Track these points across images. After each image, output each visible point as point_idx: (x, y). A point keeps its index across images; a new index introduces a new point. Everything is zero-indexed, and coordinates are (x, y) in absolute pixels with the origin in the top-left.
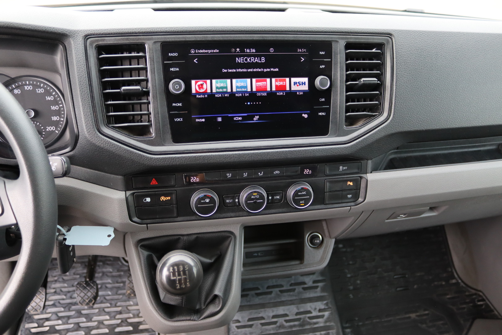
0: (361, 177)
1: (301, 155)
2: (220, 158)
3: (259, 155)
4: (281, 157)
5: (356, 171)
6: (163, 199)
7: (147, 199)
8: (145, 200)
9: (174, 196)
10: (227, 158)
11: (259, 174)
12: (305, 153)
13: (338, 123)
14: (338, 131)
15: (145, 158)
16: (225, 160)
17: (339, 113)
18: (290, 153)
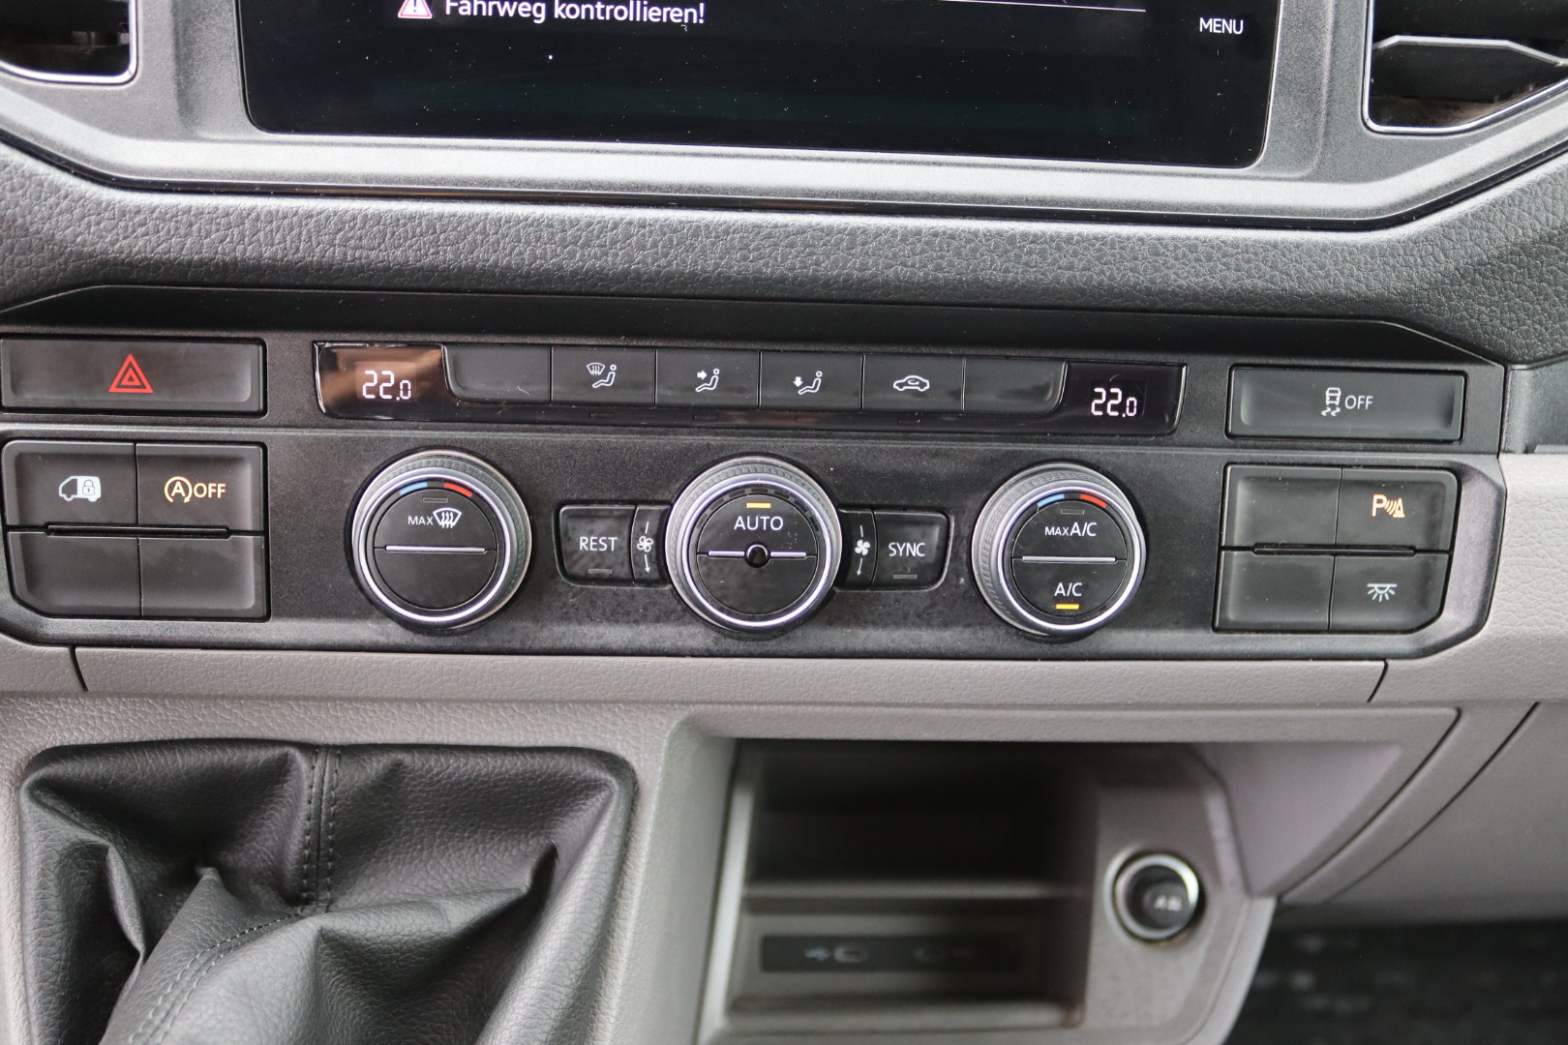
0: (1460, 473)
1: (1071, 267)
2: (538, 239)
3: (791, 245)
4: (938, 268)
5: (1431, 427)
6: (178, 489)
7: (81, 480)
8: (72, 488)
9: (247, 478)
10: (582, 248)
11: (798, 382)
12: (1099, 259)
13: (1324, 90)
14: (1319, 146)
15: (64, 204)
16: (572, 255)
17: (1336, 23)
18: (997, 247)
